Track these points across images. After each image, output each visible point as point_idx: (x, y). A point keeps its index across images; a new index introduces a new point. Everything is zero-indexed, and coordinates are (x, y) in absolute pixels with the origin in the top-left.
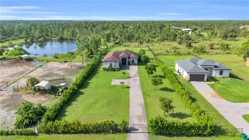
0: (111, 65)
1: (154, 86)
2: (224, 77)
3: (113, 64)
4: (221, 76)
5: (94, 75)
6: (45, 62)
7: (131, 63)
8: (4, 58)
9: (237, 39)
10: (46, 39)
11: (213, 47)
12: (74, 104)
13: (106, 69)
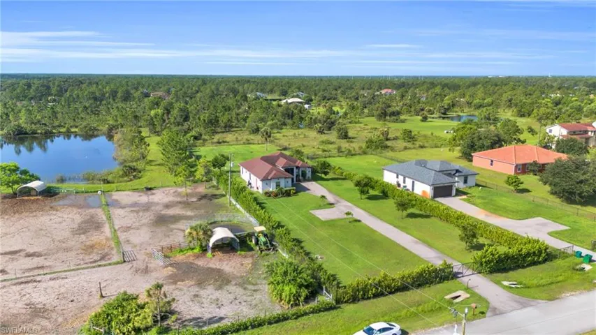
0: (278, 184)
1: (400, 212)
2: (470, 185)
3: (281, 182)
4: (465, 186)
6: (99, 193)
7: (301, 178)
9: (402, 117)
11: (389, 137)
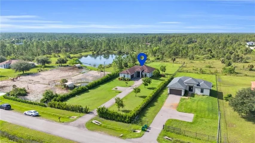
0: (124, 77)
2: (205, 95)
3: (126, 75)
4: (202, 94)
5: (109, 82)
6: (90, 70)
7: (144, 76)
8: (68, 65)
10: (108, 52)
11: (253, 69)
12: (77, 97)
13: (120, 79)
